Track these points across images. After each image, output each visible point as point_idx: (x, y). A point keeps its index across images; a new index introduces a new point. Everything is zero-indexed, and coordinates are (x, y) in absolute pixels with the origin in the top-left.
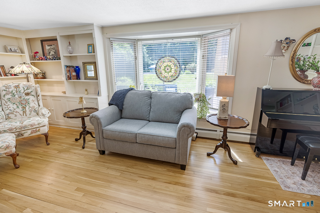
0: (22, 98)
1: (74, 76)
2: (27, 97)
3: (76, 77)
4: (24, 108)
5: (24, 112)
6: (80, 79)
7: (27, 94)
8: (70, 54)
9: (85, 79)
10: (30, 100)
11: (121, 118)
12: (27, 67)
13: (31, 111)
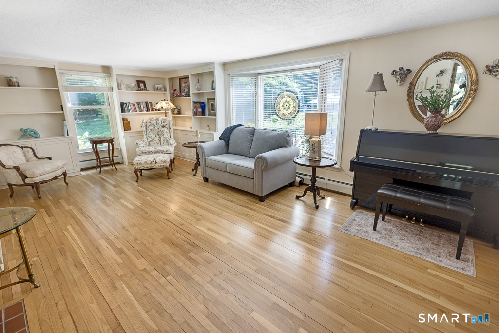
0: (160, 129)
1: (200, 112)
2: (163, 129)
3: (201, 113)
4: (160, 138)
5: (160, 141)
6: (204, 115)
7: (163, 127)
8: (198, 90)
9: (208, 115)
10: (165, 132)
11: (228, 153)
12: (166, 103)
13: (164, 141)
